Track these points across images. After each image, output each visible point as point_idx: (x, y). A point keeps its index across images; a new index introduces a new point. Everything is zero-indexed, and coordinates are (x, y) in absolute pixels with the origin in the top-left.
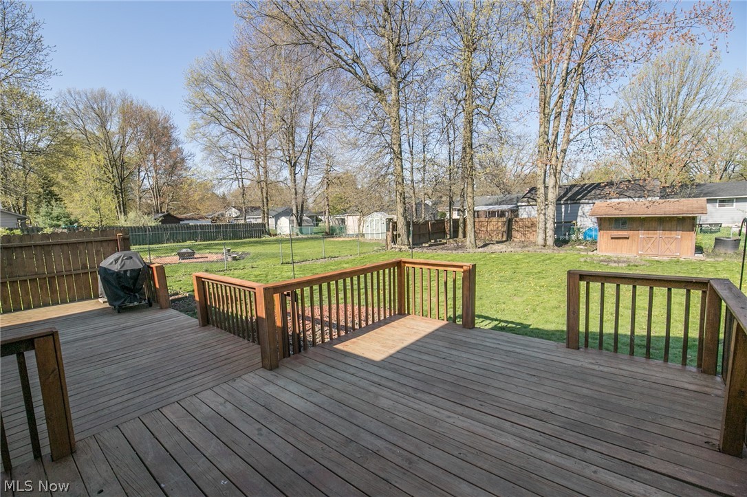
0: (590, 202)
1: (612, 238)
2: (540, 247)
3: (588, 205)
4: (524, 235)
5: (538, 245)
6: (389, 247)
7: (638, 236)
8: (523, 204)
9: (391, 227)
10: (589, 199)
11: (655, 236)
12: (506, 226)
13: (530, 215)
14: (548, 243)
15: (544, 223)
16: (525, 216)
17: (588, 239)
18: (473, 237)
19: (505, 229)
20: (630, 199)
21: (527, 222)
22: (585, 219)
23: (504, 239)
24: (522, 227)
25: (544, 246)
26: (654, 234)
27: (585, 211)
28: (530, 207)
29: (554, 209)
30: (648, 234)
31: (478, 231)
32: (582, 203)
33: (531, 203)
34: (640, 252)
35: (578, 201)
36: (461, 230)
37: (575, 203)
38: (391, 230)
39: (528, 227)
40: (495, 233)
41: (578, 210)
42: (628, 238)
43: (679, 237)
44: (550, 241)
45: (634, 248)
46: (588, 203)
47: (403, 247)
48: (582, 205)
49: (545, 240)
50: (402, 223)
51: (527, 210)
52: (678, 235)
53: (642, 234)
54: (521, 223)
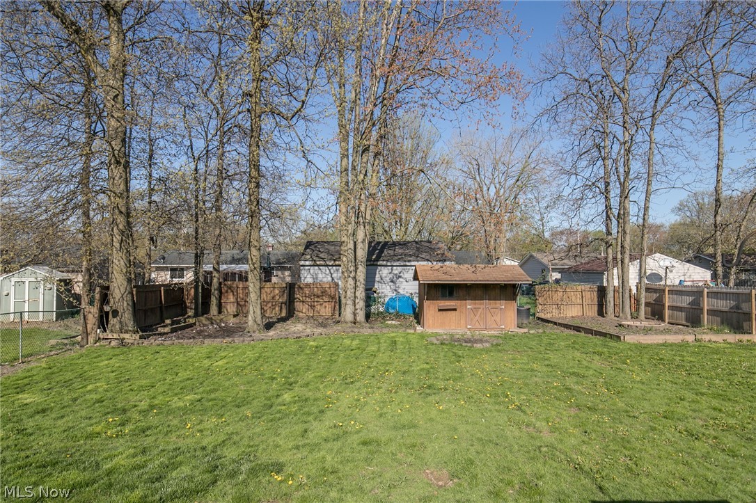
0: (389, 264)
1: (440, 310)
2: (350, 325)
3: (386, 268)
4: (313, 307)
5: (346, 323)
6: (91, 340)
7: (466, 307)
8: (307, 263)
9: (97, 296)
10: (388, 261)
11: (482, 307)
12: (285, 295)
13: (317, 278)
14: (358, 319)
15: (353, 290)
16: (309, 280)
17: (391, 311)
18: (258, 312)
19: (285, 298)
20: (430, 263)
21: (316, 289)
22: (384, 286)
23: (284, 314)
24: (309, 297)
25: (355, 323)
26: (481, 304)
27: (384, 275)
28: (316, 268)
29: (364, 271)
30: (475, 304)
31: (242, 303)
32: (380, 266)
33: (318, 263)
34: (469, 327)
35: (375, 263)
36: (214, 301)
37: (373, 265)
38: (97, 303)
39: (318, 297)
40: (269, 305)
41: (376, 274)
42: (455, 310)
43: (503, 307)
44: (361, 316)
45: (463, 322)
46: (386, 266)
47: (126, 336)
48: (379, 268)
49: (355, 314)
50: (123, 290)
51: (312, 271)
52: (502, 304)
53: (469, 304)
54: (307, 291)
